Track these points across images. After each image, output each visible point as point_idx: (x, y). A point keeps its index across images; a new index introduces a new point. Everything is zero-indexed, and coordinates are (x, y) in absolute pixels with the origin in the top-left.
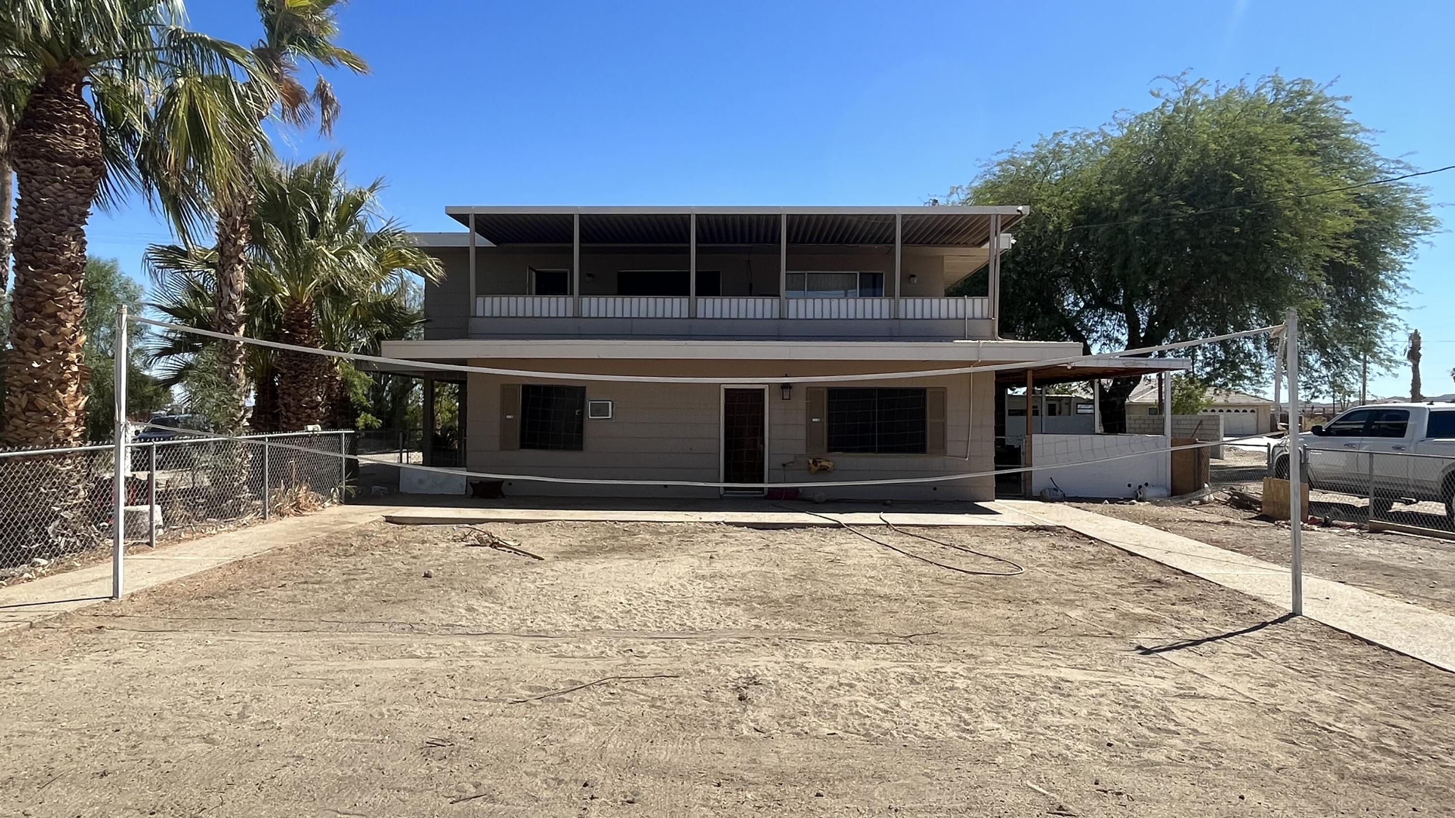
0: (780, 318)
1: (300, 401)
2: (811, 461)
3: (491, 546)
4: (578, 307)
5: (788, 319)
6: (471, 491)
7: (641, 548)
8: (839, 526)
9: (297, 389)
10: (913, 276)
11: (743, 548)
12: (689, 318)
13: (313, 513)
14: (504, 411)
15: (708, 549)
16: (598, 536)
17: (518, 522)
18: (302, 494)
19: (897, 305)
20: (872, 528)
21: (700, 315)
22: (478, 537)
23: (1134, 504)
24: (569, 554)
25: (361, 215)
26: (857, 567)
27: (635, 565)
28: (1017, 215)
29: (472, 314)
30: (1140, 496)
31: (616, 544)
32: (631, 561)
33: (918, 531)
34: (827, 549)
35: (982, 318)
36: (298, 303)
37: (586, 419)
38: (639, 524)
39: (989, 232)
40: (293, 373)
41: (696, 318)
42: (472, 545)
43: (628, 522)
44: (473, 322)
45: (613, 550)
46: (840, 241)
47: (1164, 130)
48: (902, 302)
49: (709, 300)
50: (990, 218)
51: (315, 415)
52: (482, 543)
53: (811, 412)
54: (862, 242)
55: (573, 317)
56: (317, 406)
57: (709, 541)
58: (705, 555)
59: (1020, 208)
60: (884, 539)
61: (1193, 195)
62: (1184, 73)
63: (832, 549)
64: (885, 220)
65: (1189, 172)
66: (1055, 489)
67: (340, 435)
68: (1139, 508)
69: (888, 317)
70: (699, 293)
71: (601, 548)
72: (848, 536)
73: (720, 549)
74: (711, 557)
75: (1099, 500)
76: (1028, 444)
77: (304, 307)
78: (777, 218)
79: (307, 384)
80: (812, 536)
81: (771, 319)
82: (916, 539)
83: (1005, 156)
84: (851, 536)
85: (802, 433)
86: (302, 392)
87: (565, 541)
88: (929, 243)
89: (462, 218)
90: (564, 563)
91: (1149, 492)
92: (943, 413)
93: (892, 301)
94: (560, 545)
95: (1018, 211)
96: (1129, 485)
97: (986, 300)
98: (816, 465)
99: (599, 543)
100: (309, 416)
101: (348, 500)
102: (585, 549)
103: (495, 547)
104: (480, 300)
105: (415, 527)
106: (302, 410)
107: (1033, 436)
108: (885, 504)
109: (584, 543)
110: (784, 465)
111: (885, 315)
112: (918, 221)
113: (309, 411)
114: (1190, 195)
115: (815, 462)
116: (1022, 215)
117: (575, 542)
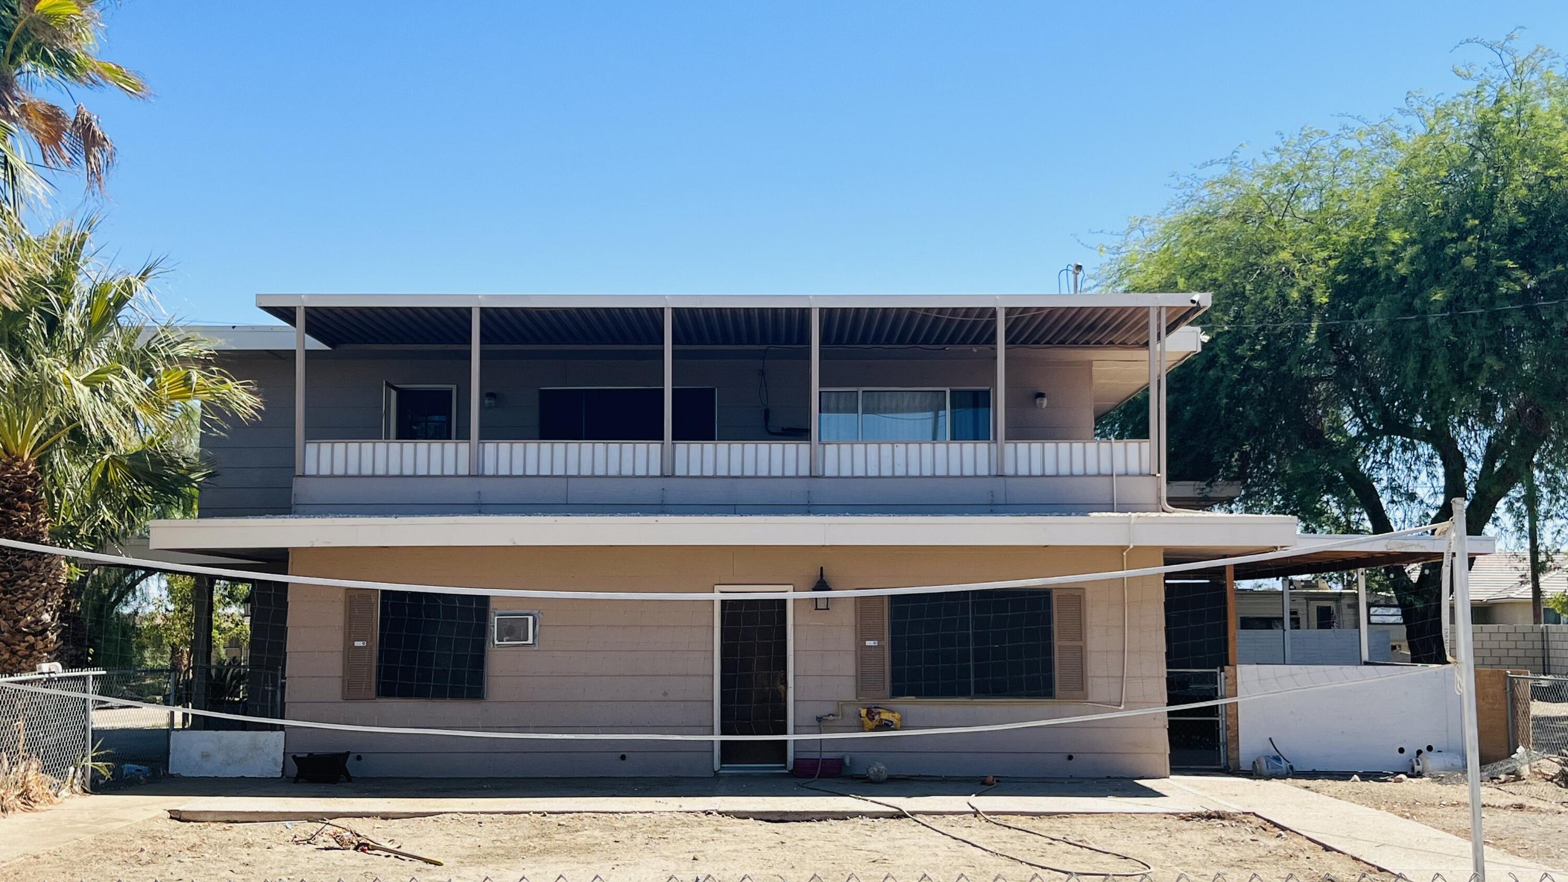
0: (811, 476)
1: (17, 621)
2: (864, 712)
3: (356, 849)
4: (477, 460)
5: (823, 477)
6: (293, 769)
7: (588, 849)
8: (899, 815)
9: (12, 603)
10: (1041, 395)
11: (744, 845)
12: (662, 476)
13: (50, 807)
14: (350, 635)
15: (690, 848)
16: (520, 833)
17: (385, 817)
18: (31, 775)
19: (1002, 450)
20: (951, 817)
21: (680, 470)
22: (336, 837)
23: (1401, 781)
24: (480, 857)
25: (126, 315)
26: (909, 868)
27: (582, 871)
28: (1193, 308)
29: (298, 472)
30: (1417, 768)
31: (549, 844)
32: (575, 866)
33: (1023, 822)
34: (871, 847)
35: (1141, 475)
36: (17, 460)
37: (489, 647)
38: (582, 815)
39: (1148, 335)
40: (8, 576)
41: (673, 476)
42: (326, 849)
43: (563, 813)
44: (298, 486)
45: (546, 851)
46: (914, 341)
47: (1484, 131)
48: (1009, 447)
49: (695, 447)
50: (1147, 315)
51: (40, 645)
52: (342, 845)
53: (862, 633)
54: (951, 342)
55: (470, 476)
56: (45, 630)
57: (692, 838)
58: (686, 855)
59: (1197, 297)
60: (964, 834)
61: (1530, 248)
62: (1510, 38)
63: (880, 846)
64: (979, 316)
65: (1524, 208)
66: (1277, 759)
67: (85, 678)
68: (1409, 788)
69: (986, 473)
70: (678, 435)
71: (526, 850)
72: (910, 829)
73: (709, 848)
74: (694, 859)
75: (1345, 776)
76: (1229, 681)
77: (25, 466)
78: (805, 313)
79: (29, 594)
80: (854, 828)
81: (797, 477)
82: (1013, 832)
83: (1221, 171)
84: (914, 829)
85: (848, 665)
86: (20, 608)
87: (469, 841)
88: (1062, 342)
89: (286, 314)
90: (473, 868)
91: (1431, 762)
92: (1080, 632)
93: (993, 446)
94: (463, 847)
95: (1193, 302)
96: (1401, 750)
97: (1145, 445)
98: (872, 719)
99: (522, 843)
100: (32, 647)
101: (97, 786)
102: (502, 852)
103: (363, 850)
104: (311, 448)
105: (226, 826)
106: (19, 637)
107: (1239, 667)
108: (984, 783)
109: (498, 844)
110: (819, 719)
111: (983, 470)
112: (1034, 317)
113: (31, 639)
114: (1524, 247)
115: (869, 712)
116: (1198, 308)
117: (486, 844)
